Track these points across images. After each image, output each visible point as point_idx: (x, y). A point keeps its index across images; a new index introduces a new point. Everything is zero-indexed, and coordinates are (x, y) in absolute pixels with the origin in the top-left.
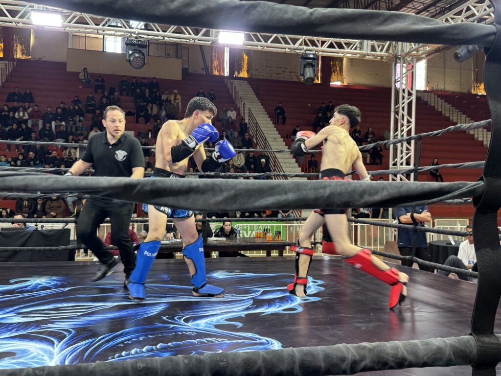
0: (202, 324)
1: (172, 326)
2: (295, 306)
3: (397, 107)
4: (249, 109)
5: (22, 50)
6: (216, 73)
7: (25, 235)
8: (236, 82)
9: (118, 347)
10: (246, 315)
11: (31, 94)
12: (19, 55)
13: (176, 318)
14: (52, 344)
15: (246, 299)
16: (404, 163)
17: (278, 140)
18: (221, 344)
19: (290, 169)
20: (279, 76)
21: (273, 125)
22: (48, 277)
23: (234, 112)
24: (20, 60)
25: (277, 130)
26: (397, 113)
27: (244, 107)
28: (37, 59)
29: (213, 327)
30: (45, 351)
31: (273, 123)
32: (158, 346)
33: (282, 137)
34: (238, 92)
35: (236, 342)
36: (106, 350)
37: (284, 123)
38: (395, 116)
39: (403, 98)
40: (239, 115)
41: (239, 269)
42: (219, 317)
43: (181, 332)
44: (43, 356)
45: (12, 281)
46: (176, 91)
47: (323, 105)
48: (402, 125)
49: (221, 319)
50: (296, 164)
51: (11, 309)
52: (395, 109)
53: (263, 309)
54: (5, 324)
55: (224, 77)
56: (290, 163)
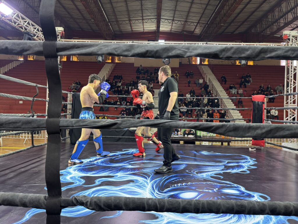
0: (204, 175)
1: (192, 175)
2: (245, 170)
3: (288, 75)
4: (209, 78)
5: (118, 59)
6: (194, 63)
7: (124, 131)
8: (202, 66)
9: (172, 182)
10: (223, 173)
11: (121, 76)
12: (117, 61)
13: (192, 171)
14: (146, 178)
15: (221, 165)
16: (292, 103)
17: (222, 91)
18: (216, 185)
19: (229, 105)
20: (223, 62)
21: (220, 85)
22: (136, 149)
23: (202, 80)
24: (117, 63)
25: (222, 87)
26: (288, 79)
27: (207, 77)
28: (123, 62)
29: (210, 177)
30: (145, 181)
31: (220, 84)
32: (189, 183)
33: (224, 90)
34: (204, 71)
35: (223, 185)
36: (168, 183)
37: (225, 83)
38: (287, 80)
39: (291, 71)
40: (204, 81)
41: (213, 151)
42: (211, 173)
43: (197, 178)
44: (144, 183)
45: (123, 150)
46: (176, 72)
47: (244, 75)
48: (291, 84)
49: (213, 173)
50: (232, 102)
51: (126, 162)
52: (287, 77)
53: (230, 170)
54: (126, 168)
55: (197, 65)
56: (229, 102)
